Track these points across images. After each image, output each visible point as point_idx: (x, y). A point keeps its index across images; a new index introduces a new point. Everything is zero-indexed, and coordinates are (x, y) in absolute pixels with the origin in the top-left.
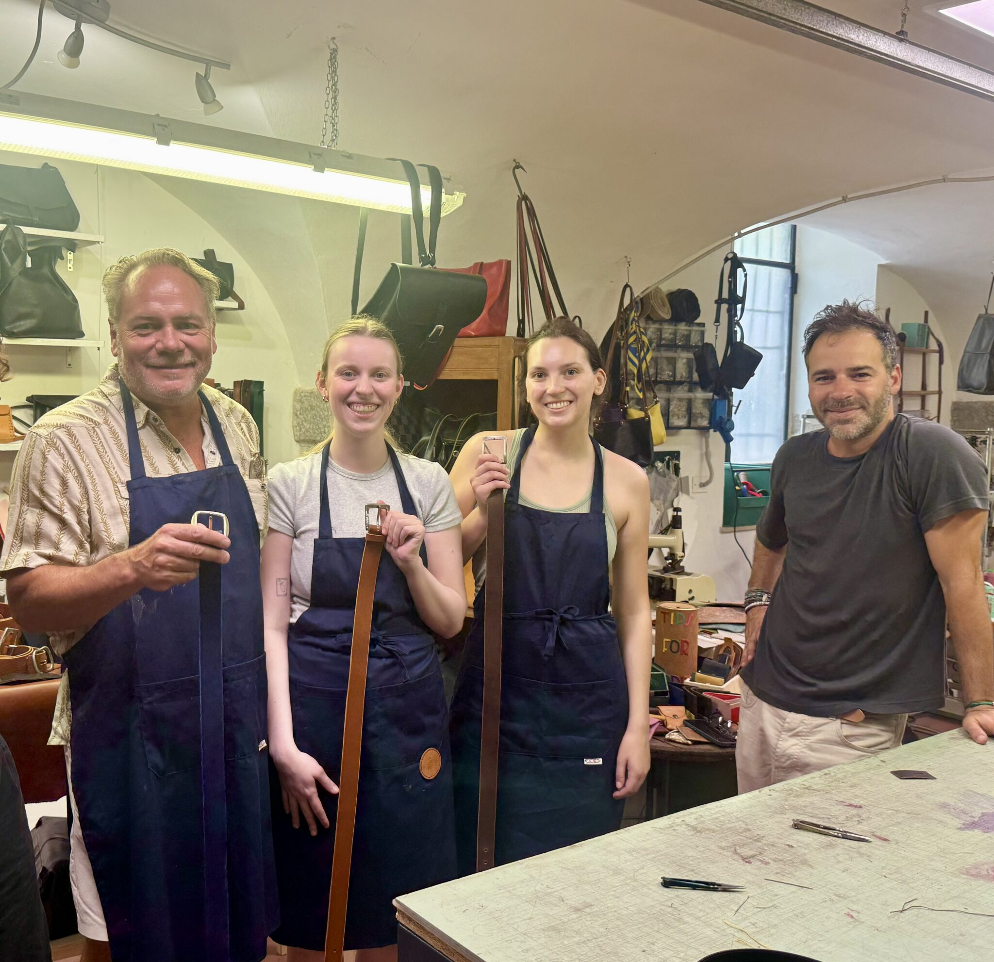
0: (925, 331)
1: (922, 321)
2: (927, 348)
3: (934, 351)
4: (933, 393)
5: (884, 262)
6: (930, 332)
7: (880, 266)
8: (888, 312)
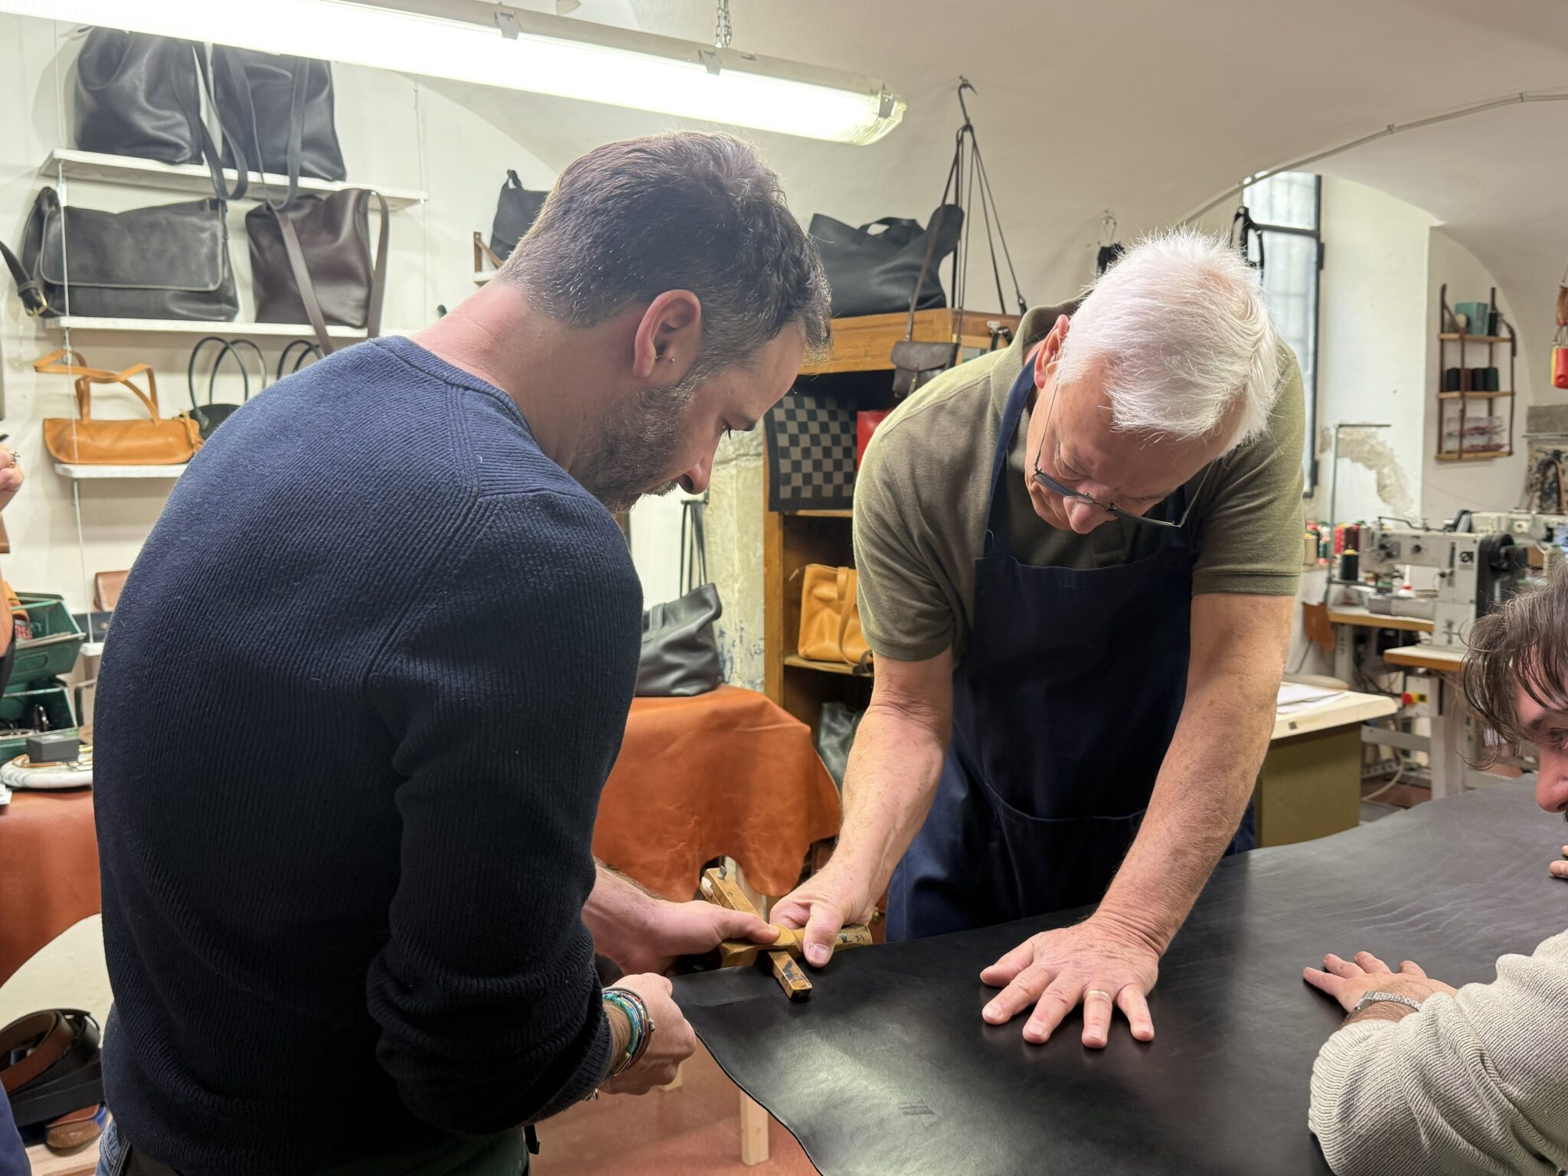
0: (1486, 313)
1: (1487, 300)
2: (1494, 336)
3: (1504, 340)
4: (1505, 394)
5: (1437, 223)
6: (1499, 318)
7: (1433, 229)
8: (1444, 289)
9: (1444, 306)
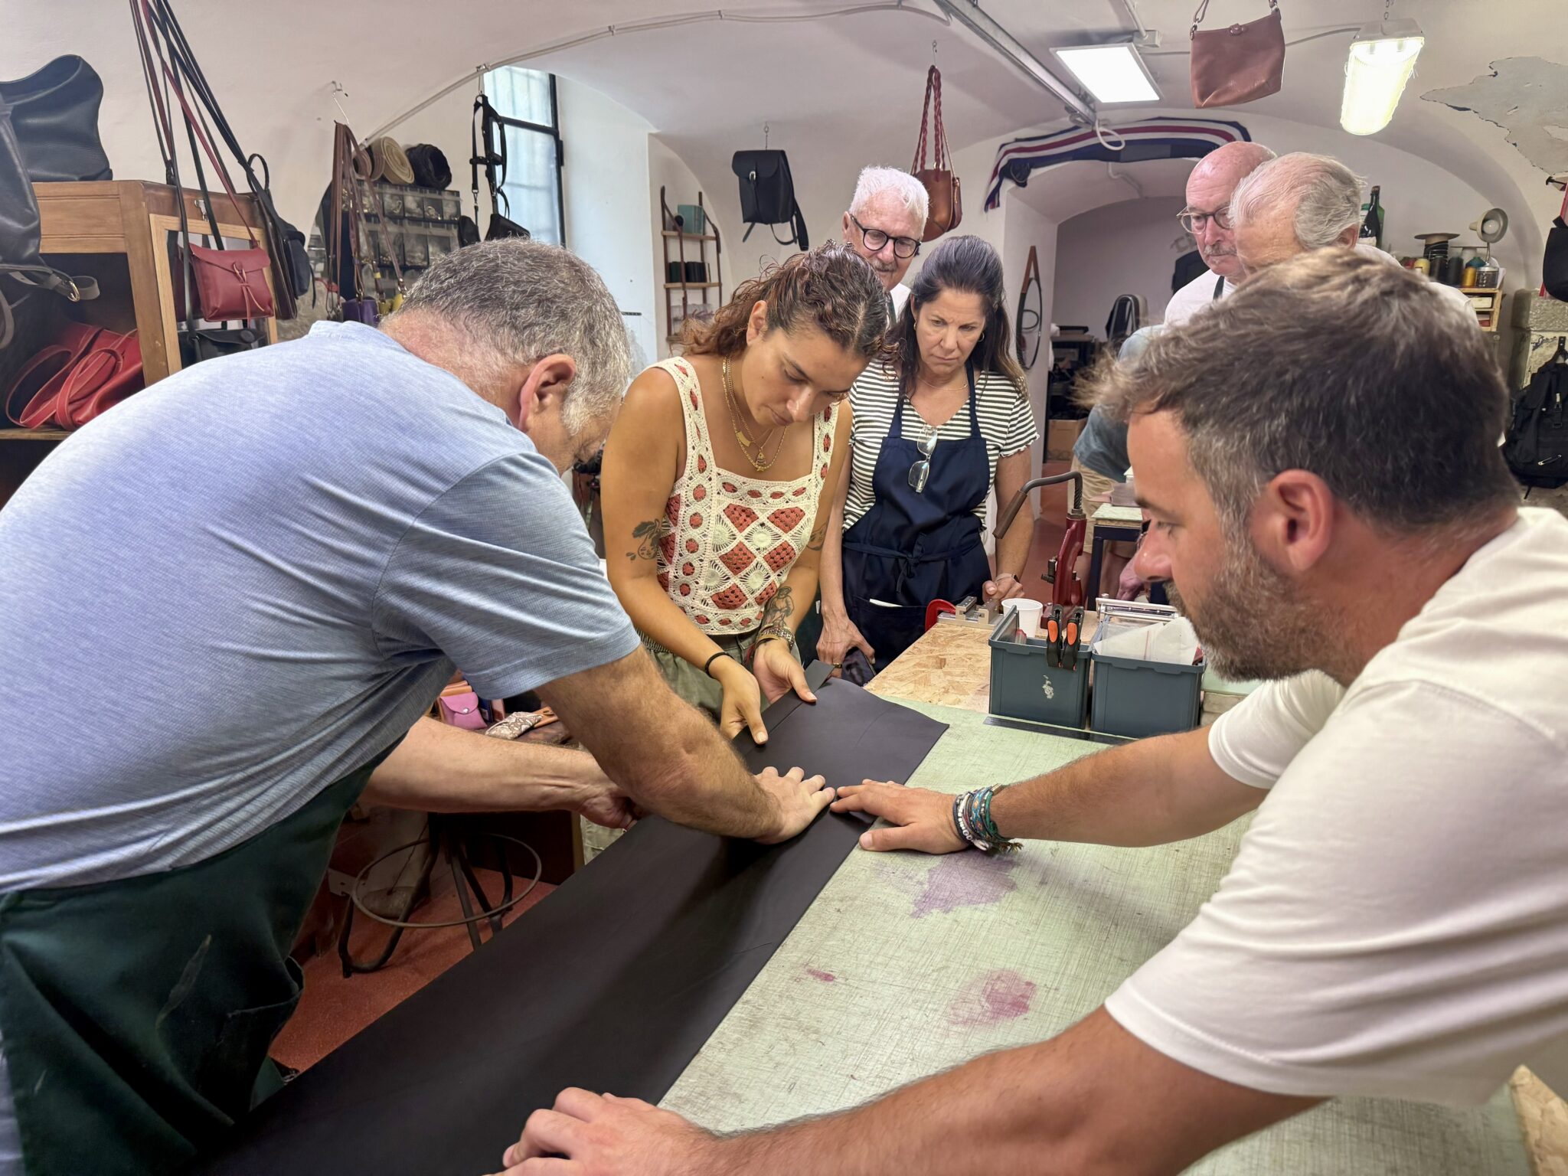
0: (702, 216)
1: (697, 203)
2: (704, 234)
3: (711, 238)
4: (714, 285)
5: (655, 131)
6: (706, 217)
7: (651, 135)
8: (663, 190)
9: (664, 206)
